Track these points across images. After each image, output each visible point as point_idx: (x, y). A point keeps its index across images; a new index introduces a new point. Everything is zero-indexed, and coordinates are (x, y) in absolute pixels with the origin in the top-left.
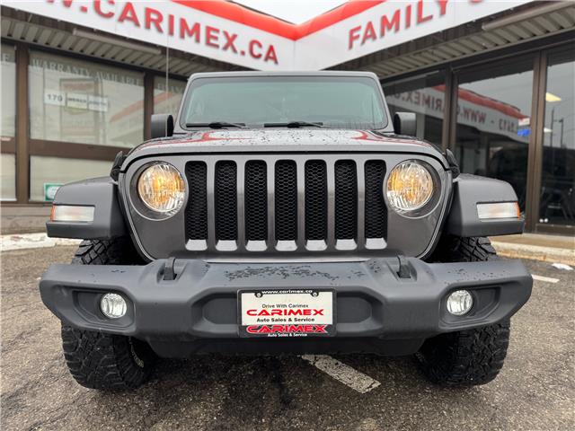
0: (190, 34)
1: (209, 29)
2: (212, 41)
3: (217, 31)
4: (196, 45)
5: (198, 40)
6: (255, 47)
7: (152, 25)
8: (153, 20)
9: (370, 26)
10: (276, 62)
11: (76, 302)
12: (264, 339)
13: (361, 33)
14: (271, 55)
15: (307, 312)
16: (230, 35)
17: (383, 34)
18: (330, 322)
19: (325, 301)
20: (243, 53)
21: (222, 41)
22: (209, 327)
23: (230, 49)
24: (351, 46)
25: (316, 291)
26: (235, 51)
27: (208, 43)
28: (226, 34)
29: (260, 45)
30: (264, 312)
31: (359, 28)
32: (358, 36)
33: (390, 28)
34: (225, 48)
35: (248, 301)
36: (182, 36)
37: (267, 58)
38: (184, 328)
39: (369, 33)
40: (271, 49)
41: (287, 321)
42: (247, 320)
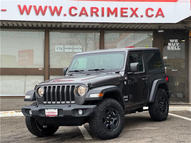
0: (112, 14)
1: (122, 9)
3: (127, 9)
4: (116, 18)
5: (116, 16)
6: (149, 11)
7: (94, 14)
8: (94, 12)
10: (163, 16)
11: (26, 112)
12: (48, 117)
14: (160, 13)
15: (54, 113)
16: (134, 9)
18: (57, 114)
19: (56, 111)
20: (142, 16)
21: (130, 12)
22: (41, 115)
23: (134, 16)
25: (55, 109)
26: (137, 16)
27: (122, 16)
28: (132, 9)
29: (152, 10)
30: (48, 113)
34: (132, 16)
35: (46, 111)
36: (108, 16)
37: (157, 16)
38: (37, 115)
40: (160, 10)
41: (52, 114)
42: (46, 114)
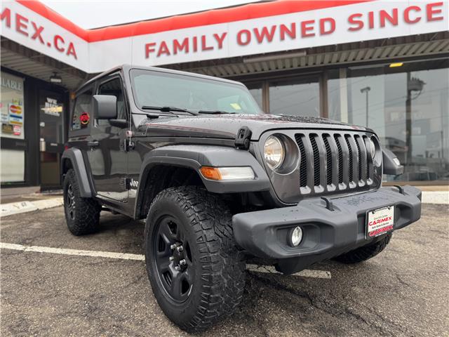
1: (18, 17)
2: (22, 28)
3: (26, 20)
4: (7, 29)
5: (8, 25)
6: (59, 41)
9: (163, 44)
10: (76, 58)
13: (157, 48)
14: (72, 51)
16: (38, 27)
17: (175, 52)
18: (393, 222)
20: (49, 45)
21: (31, 31)
23: (37, 39)
24: (147, 56)
26: (42, 41)
27: (18, 30)
28: (34, 24)
29: (63, 41)
31: (154, 44)
32: (153, 50)
33: (181, 49)
34: (34, 38)
37: (69, 53)
39: (163, 50)
40: (71, 45)
41: (381, 226)
